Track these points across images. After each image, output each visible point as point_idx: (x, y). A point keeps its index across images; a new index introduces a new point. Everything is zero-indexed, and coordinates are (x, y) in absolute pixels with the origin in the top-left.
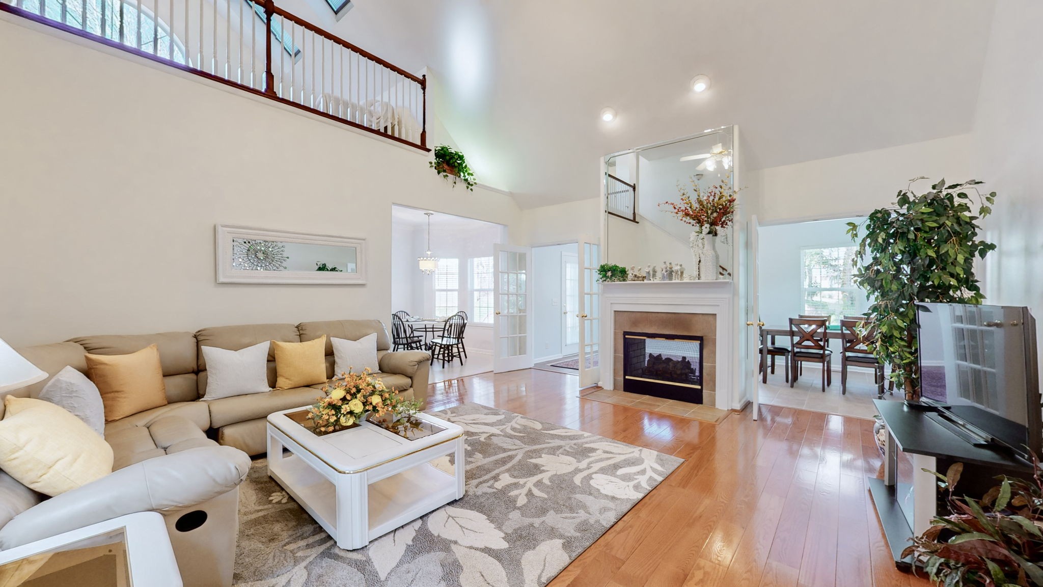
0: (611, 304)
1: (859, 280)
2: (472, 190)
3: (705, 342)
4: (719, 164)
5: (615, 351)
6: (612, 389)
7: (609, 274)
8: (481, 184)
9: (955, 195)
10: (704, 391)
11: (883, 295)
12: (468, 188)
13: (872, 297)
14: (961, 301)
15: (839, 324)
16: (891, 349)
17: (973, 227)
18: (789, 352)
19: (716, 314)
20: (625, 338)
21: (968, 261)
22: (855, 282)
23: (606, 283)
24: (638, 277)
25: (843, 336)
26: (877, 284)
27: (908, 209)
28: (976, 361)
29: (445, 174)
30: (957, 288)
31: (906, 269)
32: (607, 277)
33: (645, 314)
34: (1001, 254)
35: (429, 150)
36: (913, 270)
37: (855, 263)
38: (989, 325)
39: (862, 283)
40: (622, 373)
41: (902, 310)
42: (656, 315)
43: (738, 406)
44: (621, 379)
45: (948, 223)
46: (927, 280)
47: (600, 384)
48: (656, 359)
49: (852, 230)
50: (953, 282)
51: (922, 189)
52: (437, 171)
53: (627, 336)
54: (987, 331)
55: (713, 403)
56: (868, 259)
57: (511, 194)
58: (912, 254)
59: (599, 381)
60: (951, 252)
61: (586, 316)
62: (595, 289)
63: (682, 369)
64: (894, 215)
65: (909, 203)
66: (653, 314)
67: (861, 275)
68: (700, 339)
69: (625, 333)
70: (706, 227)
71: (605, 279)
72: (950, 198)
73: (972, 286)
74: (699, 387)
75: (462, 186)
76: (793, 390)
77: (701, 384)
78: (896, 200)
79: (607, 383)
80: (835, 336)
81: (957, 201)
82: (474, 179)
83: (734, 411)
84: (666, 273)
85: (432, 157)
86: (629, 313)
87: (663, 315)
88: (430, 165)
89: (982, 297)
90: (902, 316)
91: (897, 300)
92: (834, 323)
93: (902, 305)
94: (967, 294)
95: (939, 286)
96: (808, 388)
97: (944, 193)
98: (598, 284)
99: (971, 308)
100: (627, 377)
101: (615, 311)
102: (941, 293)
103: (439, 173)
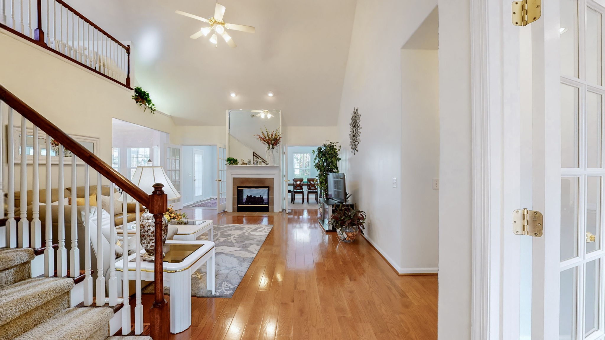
0: (232, 174)
1: (315, 166)
2: (154, 113)
3: (270, 189)
4: (266, 116)
5: (233, 195)
6: (232, 212)
7: (232, 162)
8: (157, 111)
9: (334, 145)
10: (270, 207)
11: (321, 171)
12: (152, 112)
13: (318, 171)
14: (335, 172)
15: (307, 181)
16: (322, 186)
17: (337, 154)
18: (292, 191)
19: (273, 178)
20: (237, 188)
21: (336, 162)
22: (314, 167)
23: (230, 165)
24: (244, 164)
25: (308, 185)
26: (319, 168)
27: (326, 148)
28: (338, 189)
29: (140, 103)
30: (334, 169)
31: (325, 164)
32: (231, 163)
33: (247, 179)
34: (342, 161)
35: (132, 89)
36: (326, 164)
37: (314, 162)
38: (340, 179)
39: (316, 167)
40: (236, 204)
41: (324, 175)
43: (281, 210)
44: (236, 207)
45: (333, 153)
46: (329, 167)
47: (226, 210)
48: (249, 197)
49: (313, 152)
50: (334, 168)
51: (328, 143)
52: (136, 101)
53: (239, 188)
54: (339, 181)
55: (273, 211)
56: (317, 161)
57: (171, 117)
58: (326, 160)
59: (225, 209)
60: (334, 160)
61: (220, 180)
62: (225, 169)
63: (260, 200)
64: (322, 149)
65: (326, 146)
66: (250, 179)
67: (315, 165)
68: (268, 187)
69: (238, 187)
70: (271, 146)
71: (230, 164)
72: (333, 146)
73: (337, 169)
74: (268, 206)
75: (148, 110)
76: (294, 204)
77: (268, 204)
78: (323, 145)
79: (230, 209)
80: (305, 185)
81: (335, 147)
82: (155, 108)
83: (280, 212)
84: (256, 162)
85: (133, 93)
86: (240, 178)
87: (254, 179)
88: (132, 98)
89: (339, 171)
90: (324, 176)
91: (323, 172)
92: (305, 181)
93: (324, 174)
94: (336, 171)
95: (331, 169)
96: (298, 204)
97: (332, 144)
98: (226, 166)
99: (337, 174)
100: (239, 206)
101: (233, 178)
102: (331, 171)
103: (137, 102)
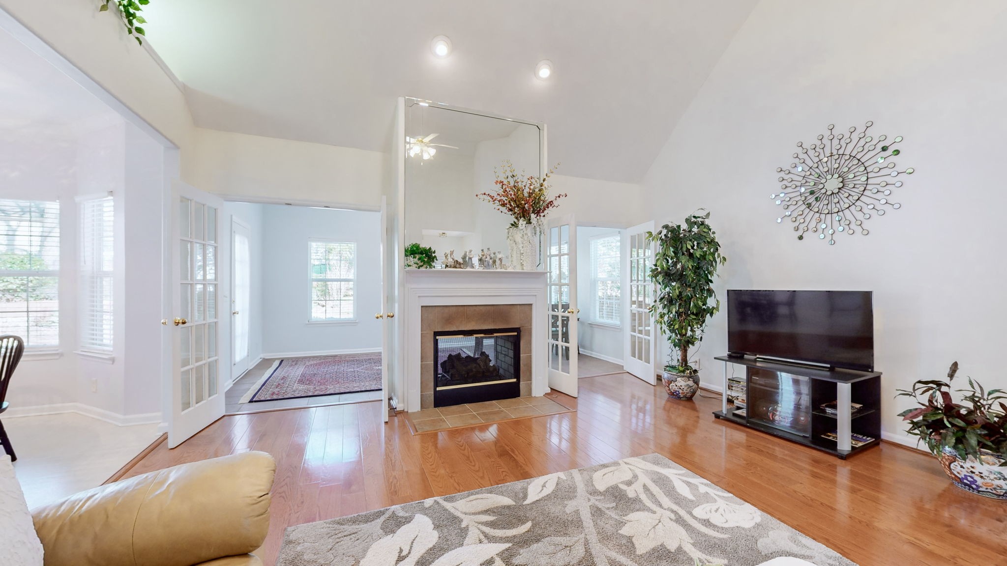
0: (419, 297)
3: (522, 333)
5: (422, 358)
6: (420, 410)
10: (520, 383)
19: (532, 304)
23: (410, 269)
33: (462, 308)
40: (432, 384)
42: (474, 308)
43: (550, 391)
44: (430, 392)
53: (437, 338)
55: (531, 394)
66: (471, 308)
68: (518, 330)
69: (436, 334)
74: (516, 380)
77: (518, 376)
79: (413, 402)
83: (547, 395)
86: (439, 308)
87: (481, 308)
100: (438, 389)
101: (422, 307)
